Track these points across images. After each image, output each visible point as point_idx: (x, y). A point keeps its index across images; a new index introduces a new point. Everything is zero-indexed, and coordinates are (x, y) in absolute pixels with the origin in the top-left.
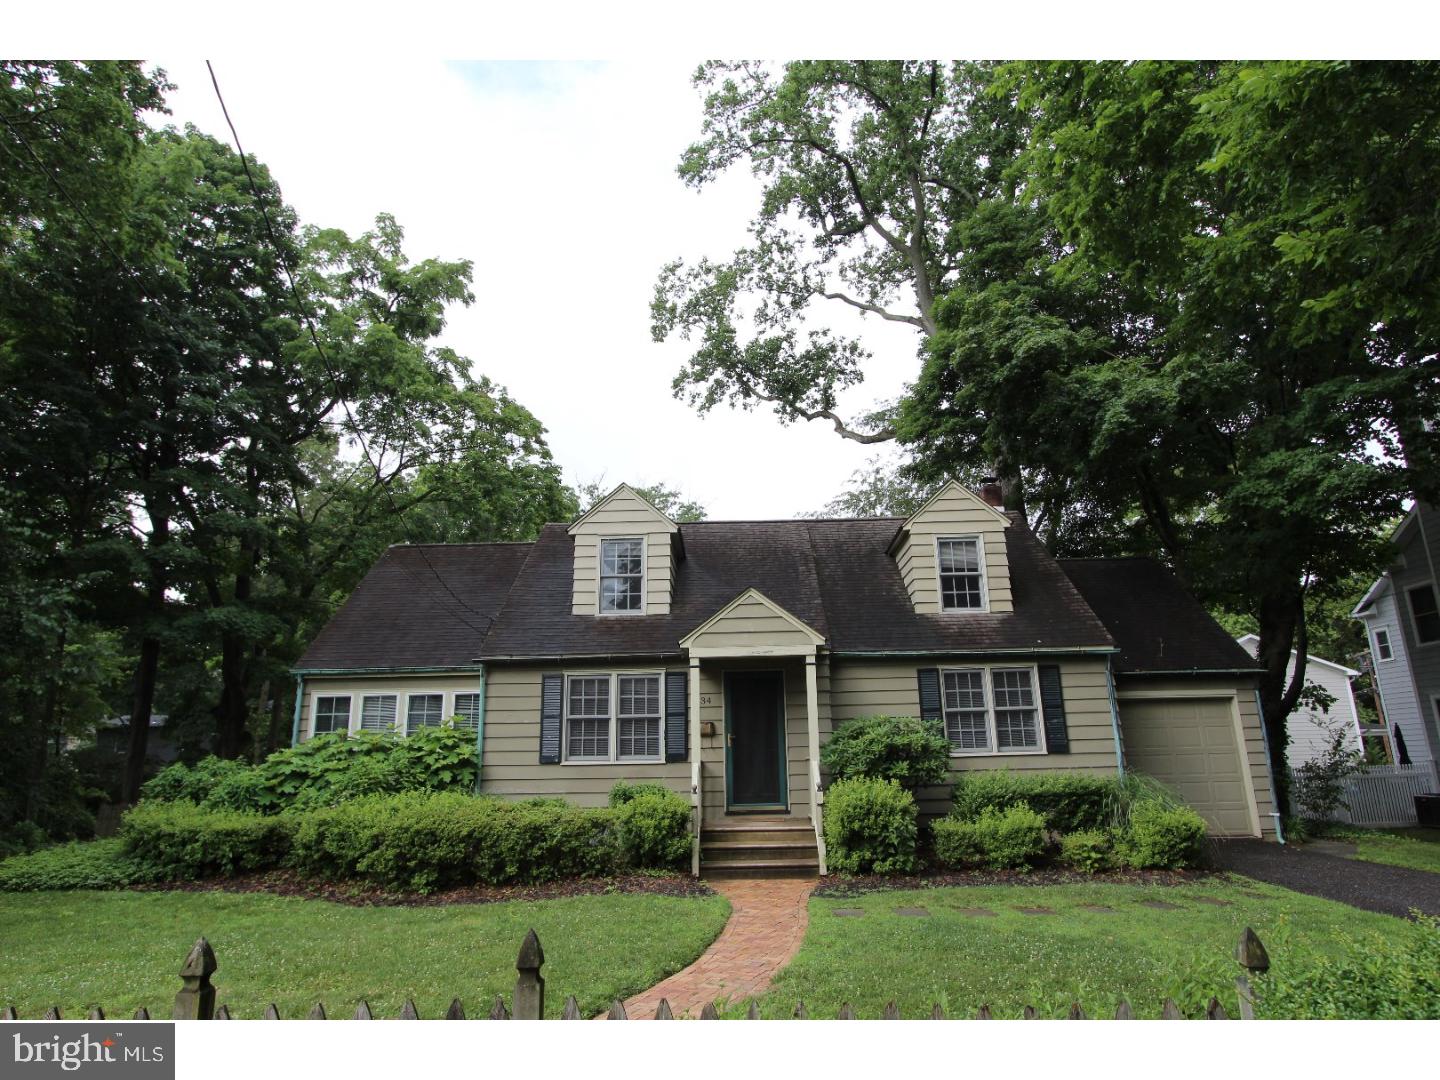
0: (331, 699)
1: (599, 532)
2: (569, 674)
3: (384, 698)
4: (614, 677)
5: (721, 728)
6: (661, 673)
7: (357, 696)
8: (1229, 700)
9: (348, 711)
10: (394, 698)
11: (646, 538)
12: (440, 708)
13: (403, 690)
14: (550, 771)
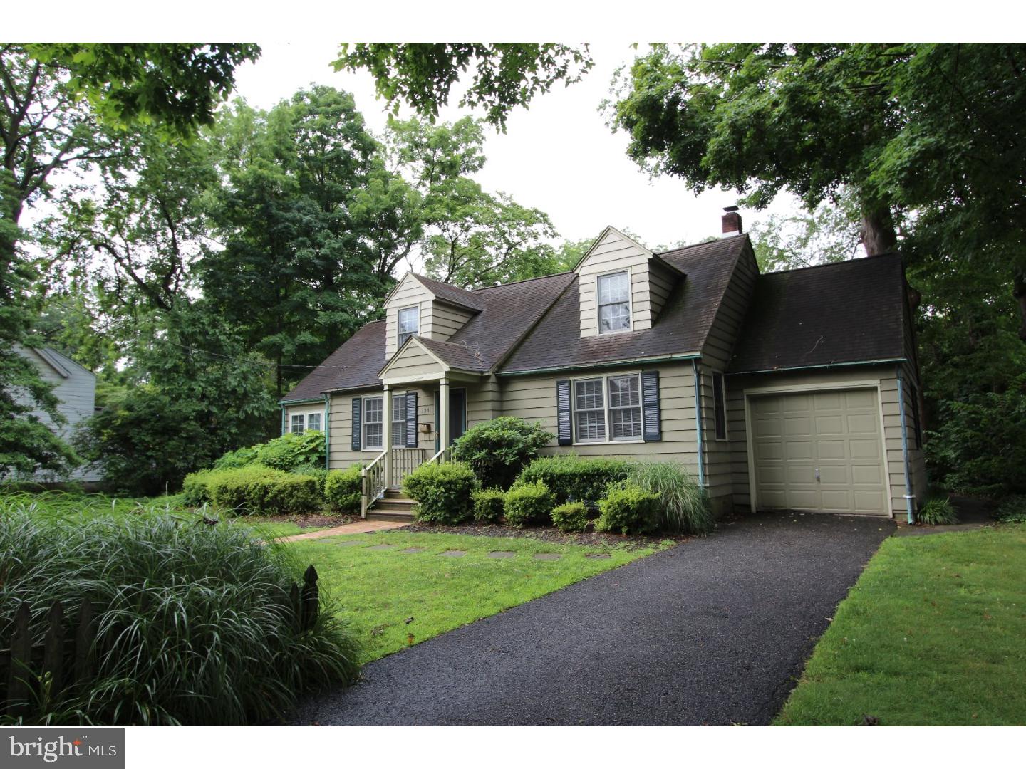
2: (364, 397)
8: (875, 389)
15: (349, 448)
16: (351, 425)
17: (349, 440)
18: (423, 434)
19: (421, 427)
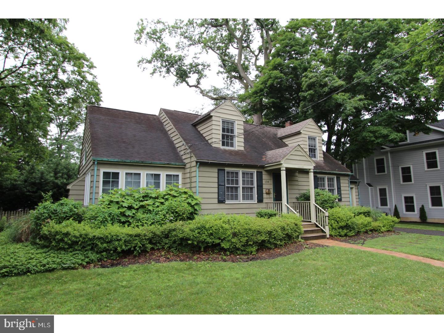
0: (110, 173)
1: (221, 116)
2: (227, 169)
3: (135, 174)
4: (240, 171)
5: (272, 191)
6: (255, 171)
7: (122, 173)
9: (118, 178)
10: (140, 174)
11: (236, 121)
12: (159, 179)
13: (144, 171)
14: (222, 206)
15: (216, 201)
16: (217, 186)
17: (216, 196)
18: (265, 195)
19: (264, 191)
